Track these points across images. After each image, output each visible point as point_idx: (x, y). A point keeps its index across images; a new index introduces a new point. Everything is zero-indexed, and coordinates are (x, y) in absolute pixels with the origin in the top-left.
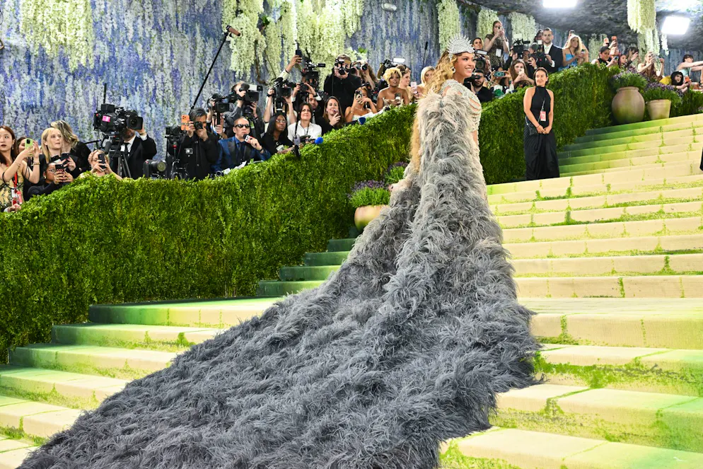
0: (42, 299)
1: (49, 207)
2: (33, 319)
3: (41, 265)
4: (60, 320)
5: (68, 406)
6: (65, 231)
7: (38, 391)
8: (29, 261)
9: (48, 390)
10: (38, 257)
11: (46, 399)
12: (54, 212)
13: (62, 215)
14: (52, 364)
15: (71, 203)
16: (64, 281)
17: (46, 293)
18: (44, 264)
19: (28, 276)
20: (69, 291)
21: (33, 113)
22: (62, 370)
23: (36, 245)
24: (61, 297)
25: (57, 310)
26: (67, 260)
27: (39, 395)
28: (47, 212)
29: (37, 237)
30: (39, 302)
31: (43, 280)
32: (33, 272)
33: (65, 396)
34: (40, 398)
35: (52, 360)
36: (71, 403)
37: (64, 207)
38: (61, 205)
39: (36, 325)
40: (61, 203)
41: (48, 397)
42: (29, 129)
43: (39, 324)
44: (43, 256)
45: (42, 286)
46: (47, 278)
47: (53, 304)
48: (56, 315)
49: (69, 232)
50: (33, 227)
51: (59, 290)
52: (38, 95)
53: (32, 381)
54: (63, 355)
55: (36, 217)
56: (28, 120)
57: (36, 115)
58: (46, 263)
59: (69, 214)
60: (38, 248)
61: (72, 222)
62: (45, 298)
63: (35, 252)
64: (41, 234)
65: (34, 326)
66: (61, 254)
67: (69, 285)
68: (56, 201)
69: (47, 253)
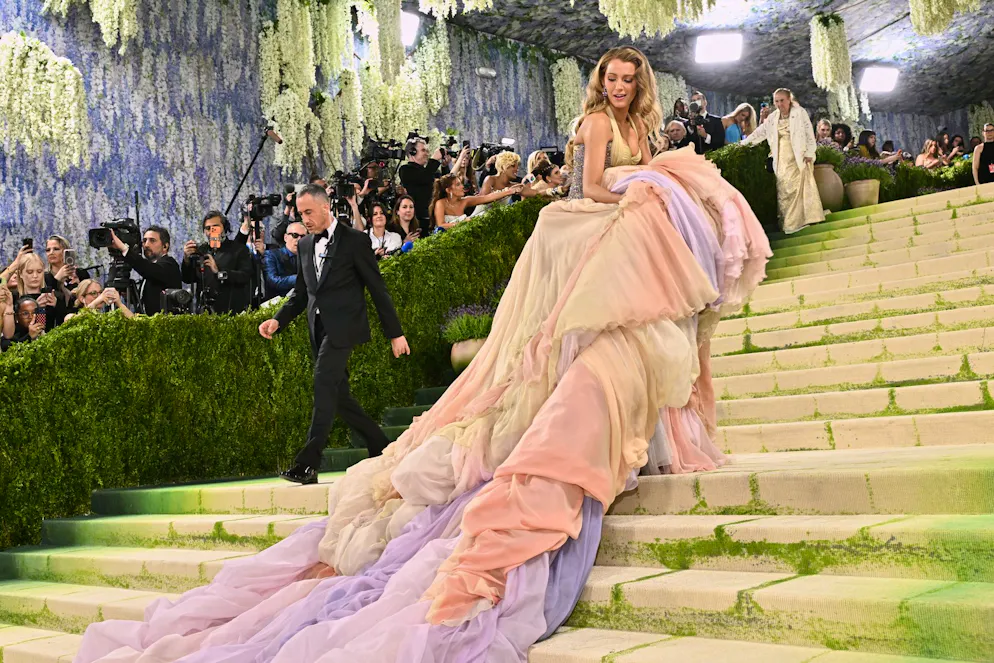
0: (28, 484)
1: (34, 358)
2: (16, 513)
3: (25, 437)
4: (53, 512)
5: (65, 630)
6: (57, 388)
7: (24, 611)
8: (8, 432)
9: (37, 609)
10: (21, 426)
11: (34, 621)
12: (41, 365)
13: (52, 368)
14: (43, 574)
15: (64, 351)
16: (57, 458)
17: (32, 476)
18: (29, 437)
19: (8, 454)
20: (64, 472)
21: (11, 234)
22: (57, 581)
23: (17, 410)
24: (53, 481)
25: (48, 499)
26: (60, 428)
27: (25, 616)
28: (32, 365)
29: (19, 400)
30: (24, 488)
31: (28, 458)
32: (14, 448)
33: (61, 616)
34: (26, 621)
35: (43, 567)
36: (70, 626)
37: (55, 357)
38: (50, 355)
39: (21, 520)
40: (50, 352)
41: (38, 619)
43: (24, 519)
44: (26, 425)
45: (28, 466)
46: (33, 456)
47: (43, 491)
48: (48, 505)
49: (62, 391)
50: (12, 386)
51: (50, 470)
52: (17, 210)
53: (15, 598)
54: (56, 559)
55: (17, 373)
56: (4, 244)
57: (15, 236)
58: (31, 435)
59: (62, 367)
60: (21, 415)
61: (66, 377)
62: (31, 482)
63: (17, 420)
64: (23, 394)
65: (17, 522)
66: (52, 421)
67: (64, 463)
68: (43, 349)
69: (33, 420)
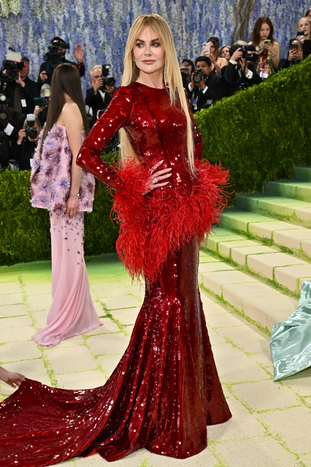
0: (286, 147)
1: (292, 77)
2: (280, 162)
3: (286, 122)
4: (299, 163)
5: (304, 226)
6: (303, 95)
7: (283, 214)
8: (277, 118)
9: (290, 214)
10: (284, 116)
11: (289, 220)
12: (296, 82)
13: (301, 84)
14: (293, 195)
15: (308, 74)
16: (302, 134)
17: (289, 143)
18: (288, 121)
19: (277, 130)
20: (306, 141)
21: (281, 3)
22: (300, 200)
23: (282, 106)
24: (299, 146)
25: (297, 156)
26: (304, 117)
27: (284, 217)
28: (291, 82)
29: (283, 101)
30: (284, 149)
31: (287, 133)
32: (280, 127)
33: (302, 219)
34: (284, 219)
35: (293, 192)
36: (306, 225)
37: (303, 78)
38: (300, 76)
39: (282, 166)
40: (301, 74)
41: (290, 219)
42: (278, 17)
43: (284, 165)
44: (287, 115)
45: (287, 137)
46: (290, 132)
47: (294, 151)
48: (296, 159)
49: (306, 97)
50: (280, 93)
51: (298, 140)
53: (279, 206)
54: (301, 189)
55: (283, 86)
56: (277, 10)
57: (283, 5)
58: (289, 120)
59: (306, 83)
60: (284, 109)
61: (309, 89)
62: (289, 146)
63: (282, 112)
64: (286, 98)
65: (280, 166)
66: (300, 113)
67: (305, 137)
68: (297, 73)
69: (290, 113)
